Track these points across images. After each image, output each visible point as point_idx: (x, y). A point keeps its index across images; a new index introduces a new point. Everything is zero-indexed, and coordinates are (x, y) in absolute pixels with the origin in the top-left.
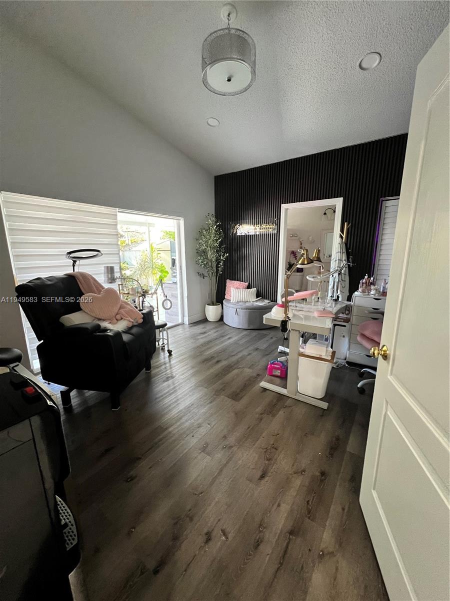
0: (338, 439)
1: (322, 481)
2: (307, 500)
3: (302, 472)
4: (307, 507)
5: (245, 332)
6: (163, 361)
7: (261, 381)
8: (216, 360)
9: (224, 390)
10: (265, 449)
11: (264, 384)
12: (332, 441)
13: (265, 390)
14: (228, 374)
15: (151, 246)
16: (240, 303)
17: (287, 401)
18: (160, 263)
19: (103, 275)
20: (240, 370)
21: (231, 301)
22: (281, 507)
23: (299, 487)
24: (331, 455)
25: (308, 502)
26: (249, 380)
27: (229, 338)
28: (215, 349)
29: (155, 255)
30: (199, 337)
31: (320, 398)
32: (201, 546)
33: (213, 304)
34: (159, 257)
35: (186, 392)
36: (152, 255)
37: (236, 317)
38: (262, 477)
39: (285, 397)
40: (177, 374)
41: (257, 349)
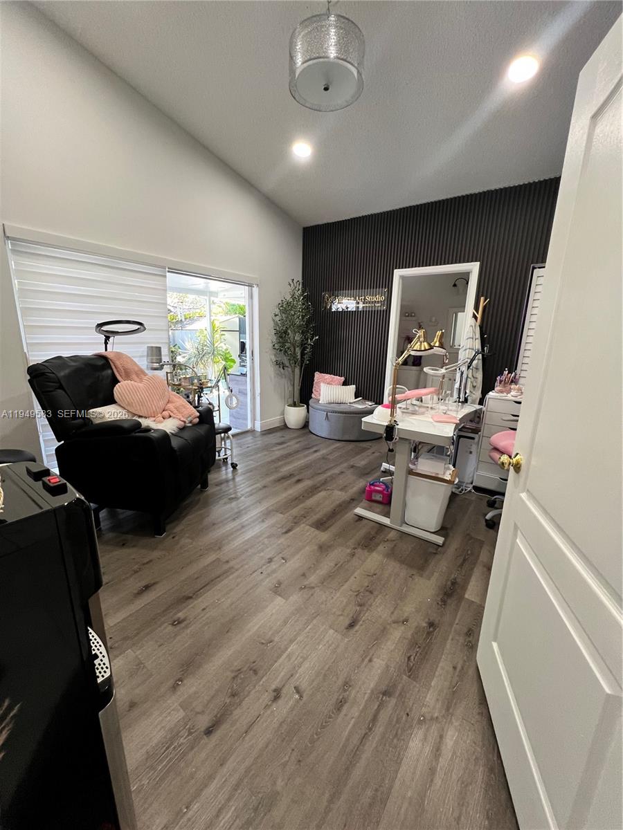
0: (454, 583)
1: (429, 633)
2: (409, 655)
3: (403, 622)
4: (408, 664)
5: (338, 444)
6: (224, 477)
7: (355, 507)
8: (296, 478)
9: (305, 517)
10: (356, 592)
11: (359, 511)
12: (446, 585)
13: (360, 518)
14: (311, 497)
15: (212, 323)
16: (332, 405)
17: (389, 533)
18: (225, 348)
19: (145, 358)
20: (329, 492)
21: (320, 402)
22: (373, 663)
23: (399, 639)
24: (444, 602)
25: (409, 658)
26: (340, 505)
27: (316, 451)
28: (296, 465)
29: (217, 336)
30: (274, 449)
31: (433, 531)
32: (267, 705)
33: (294, 405)
34: (222, 340)
35: (255, 518)
36: (213, 337)
37: (325, 423)
38: (351, 626)
39: (386, 528)
40: (243, 495)
41: (352, 467)
